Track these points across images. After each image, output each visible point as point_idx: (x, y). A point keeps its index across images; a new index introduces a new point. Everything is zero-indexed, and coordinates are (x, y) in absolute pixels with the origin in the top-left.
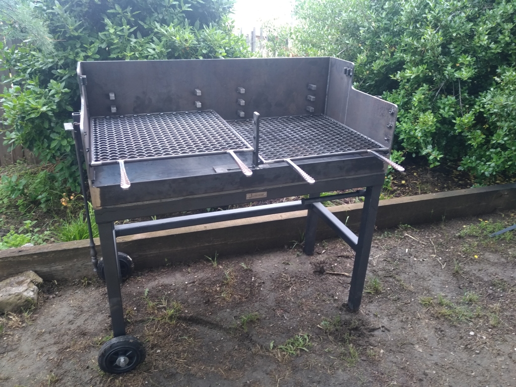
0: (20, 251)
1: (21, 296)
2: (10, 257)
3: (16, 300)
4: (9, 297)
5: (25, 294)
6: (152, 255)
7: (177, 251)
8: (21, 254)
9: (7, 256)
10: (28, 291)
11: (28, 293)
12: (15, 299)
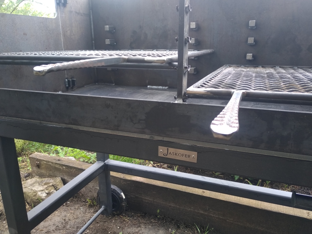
0: (59, 160)
1: (36, 194)
2: (50, 162)
3: (33, 196)
4: (31, 191)
5: (39, 193)
6: (146, 201)
7: (170, 206)
8: (58, 162)
9: (50, 161)
10: (43, 191)
11: (41, 193)
12: (32, 194)
